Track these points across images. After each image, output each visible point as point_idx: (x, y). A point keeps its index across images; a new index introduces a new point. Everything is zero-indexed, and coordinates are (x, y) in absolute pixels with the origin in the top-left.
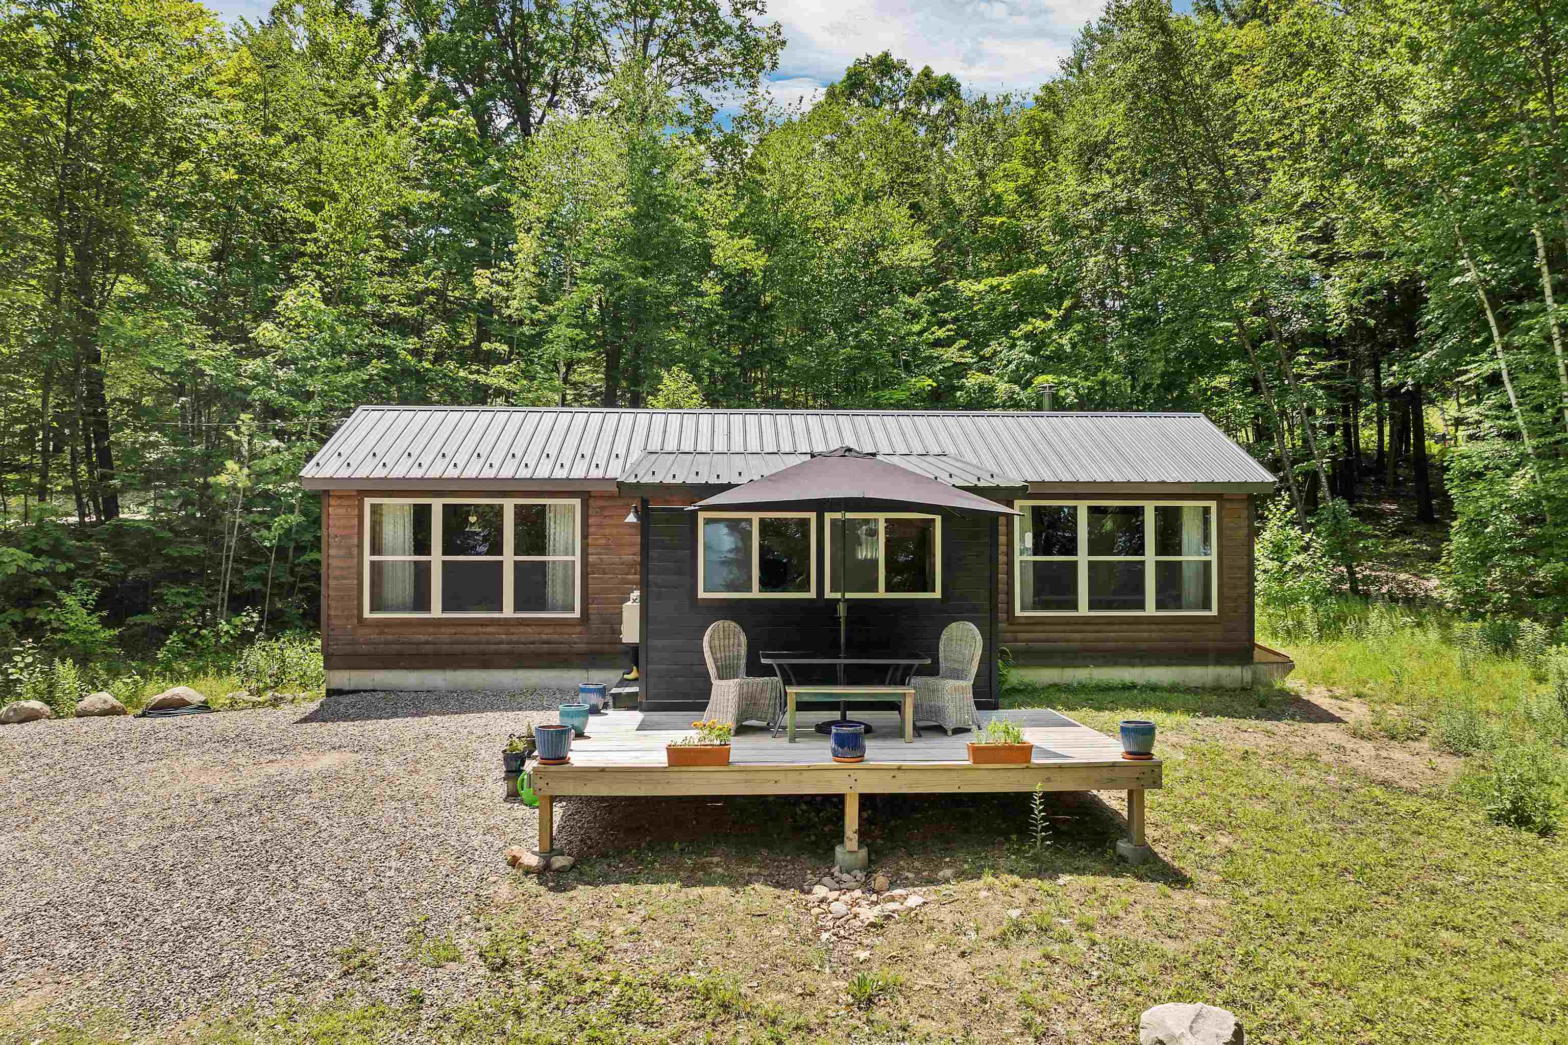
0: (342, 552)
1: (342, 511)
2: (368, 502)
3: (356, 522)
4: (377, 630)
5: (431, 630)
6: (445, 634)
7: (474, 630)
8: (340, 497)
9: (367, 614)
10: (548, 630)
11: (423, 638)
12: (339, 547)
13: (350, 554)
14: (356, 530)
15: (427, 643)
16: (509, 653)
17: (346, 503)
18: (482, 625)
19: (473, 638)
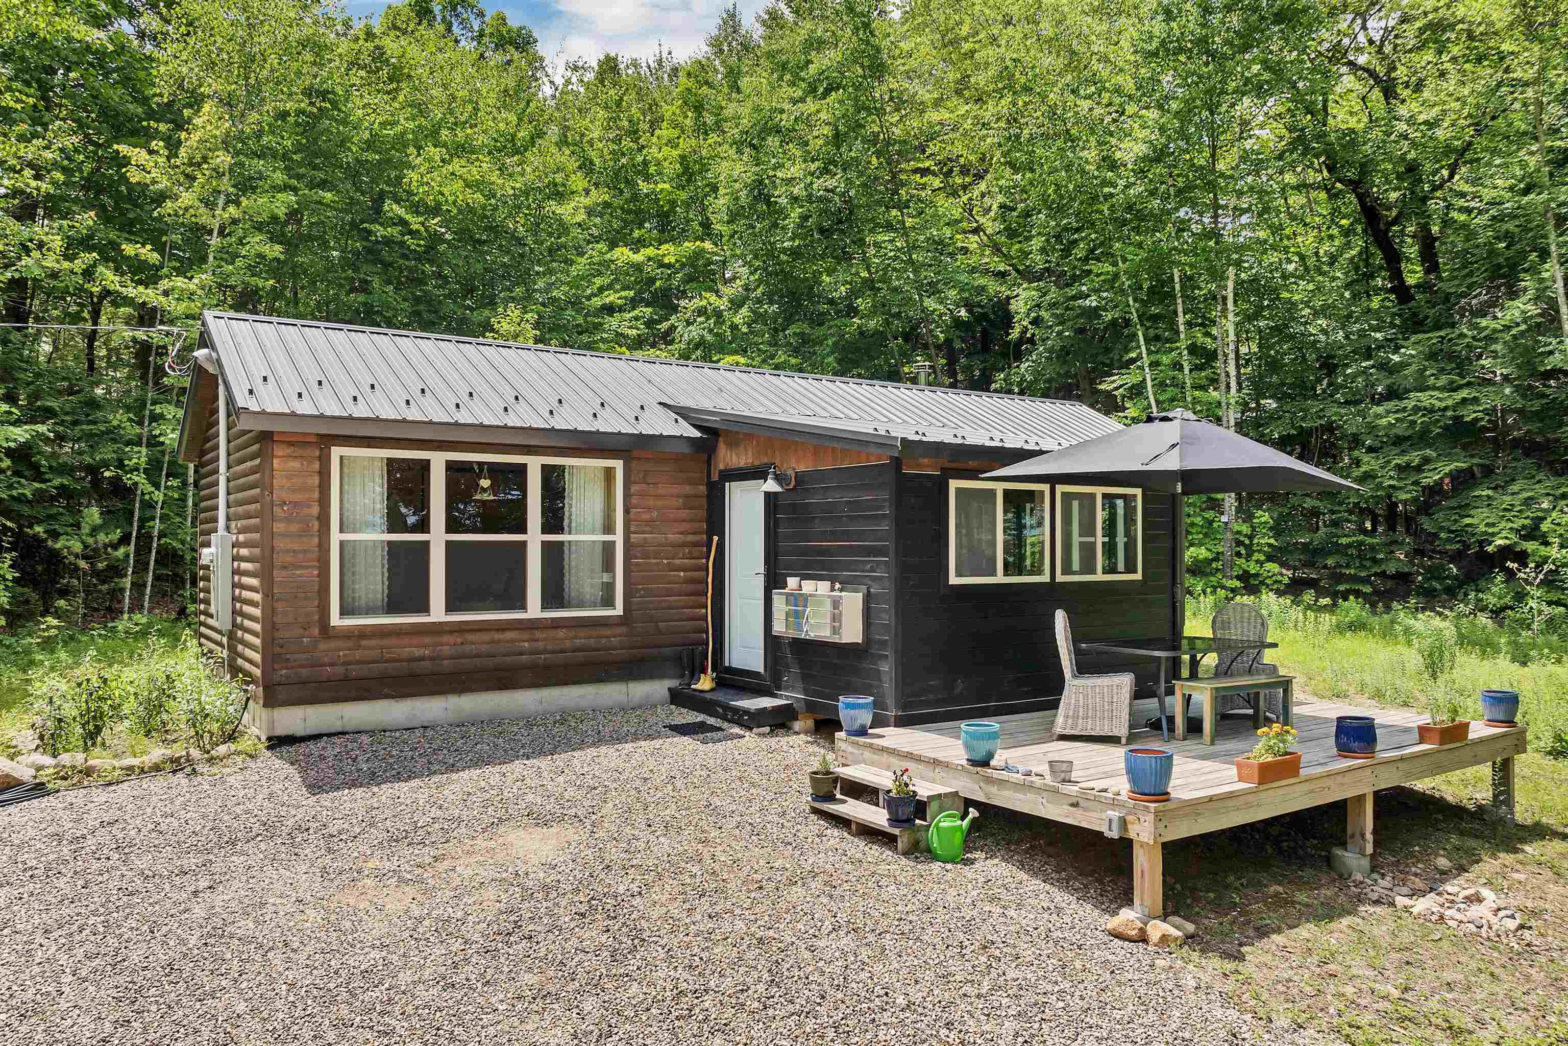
0: (294, 528)
1: (295, 464)
2: (336, 452)
3: (316, 480)
4: (350, 644)
5: (427, 640)
6: (448, 645)
7: (486, 637)
8: (291, 444)
9: (335, 620)
10: (582, 633)
11: (418, 652)
12: (288, 520)
13: (304, 533)
14: (316, 495)
15: (422, 659)
16: (533, 667)
17: (299, 452)
18: (497, 630)
19: (484, 648)
